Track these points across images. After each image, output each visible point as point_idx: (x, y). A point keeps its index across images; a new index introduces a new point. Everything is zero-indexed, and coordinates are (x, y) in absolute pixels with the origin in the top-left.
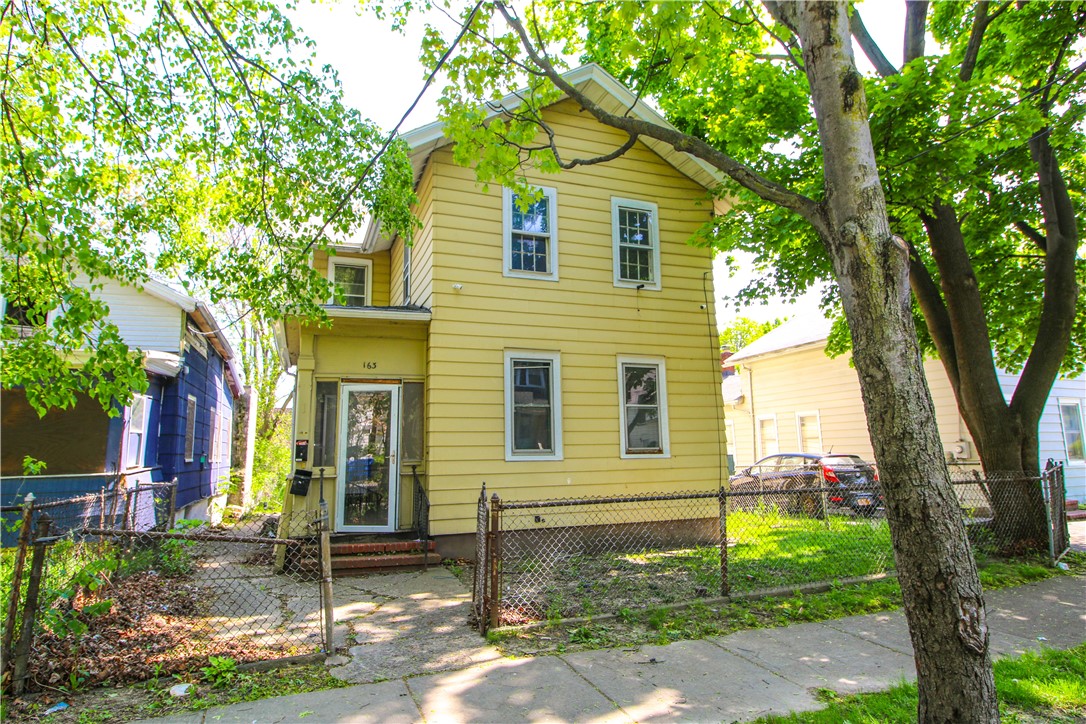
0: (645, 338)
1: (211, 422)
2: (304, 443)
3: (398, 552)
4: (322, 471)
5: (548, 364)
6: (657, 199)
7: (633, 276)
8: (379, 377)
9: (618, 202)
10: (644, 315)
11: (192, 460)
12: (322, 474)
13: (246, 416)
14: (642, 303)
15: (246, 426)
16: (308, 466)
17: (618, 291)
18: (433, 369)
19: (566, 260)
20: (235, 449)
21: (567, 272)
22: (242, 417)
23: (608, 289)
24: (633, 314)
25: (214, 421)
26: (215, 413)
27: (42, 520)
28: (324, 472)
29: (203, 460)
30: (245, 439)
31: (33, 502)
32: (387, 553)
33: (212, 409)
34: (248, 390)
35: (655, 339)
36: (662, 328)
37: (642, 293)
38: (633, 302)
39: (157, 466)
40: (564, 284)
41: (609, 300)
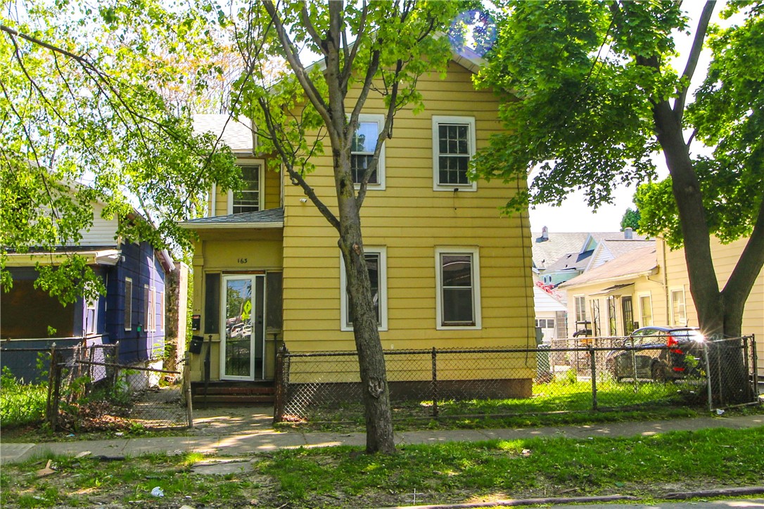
0: (459, 232)
1: (145, 298)
2: (197, 318)
3: (260, 394)
4: (210, 337)
5: (377, 256)
6: (475, 113)
7: (453, 180)
8: (249, 270)
9: (437, 120)
10: (459, 212)
11: (130, 329)
12: (210, 339)
13: (177, 290)
14: (458, 203)
15: (177, 299)
16: (201, 333)
17: (436, 194)
18: (286, 263)
19: (392, 172)
20: (168, 319)
21: (392, 182)
22: (173, 290)
23: (428, 193)
24: (451, 212)
25: (148, 296)
26: (148, 290)
27: (59, 355)
28: (212, 338)
29: (139, 329)
30: (177, 311)
31: (55, 347)
32: (253, 394)
33: (146, 286)
34: (177, 265)
35: (469, 232)
36: (478, 222)
37: (460, 195)
38: (450, 202)
39: (105, 334)
40: (391, 192)
41: (429, 202)
